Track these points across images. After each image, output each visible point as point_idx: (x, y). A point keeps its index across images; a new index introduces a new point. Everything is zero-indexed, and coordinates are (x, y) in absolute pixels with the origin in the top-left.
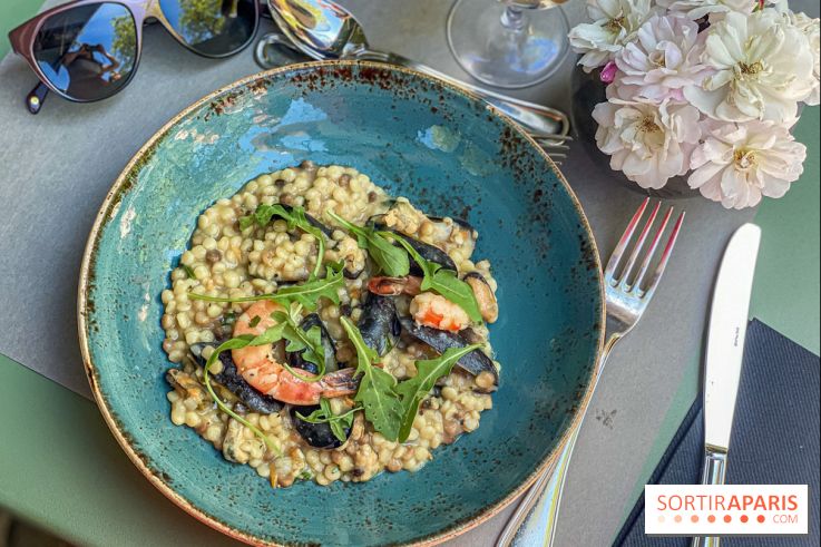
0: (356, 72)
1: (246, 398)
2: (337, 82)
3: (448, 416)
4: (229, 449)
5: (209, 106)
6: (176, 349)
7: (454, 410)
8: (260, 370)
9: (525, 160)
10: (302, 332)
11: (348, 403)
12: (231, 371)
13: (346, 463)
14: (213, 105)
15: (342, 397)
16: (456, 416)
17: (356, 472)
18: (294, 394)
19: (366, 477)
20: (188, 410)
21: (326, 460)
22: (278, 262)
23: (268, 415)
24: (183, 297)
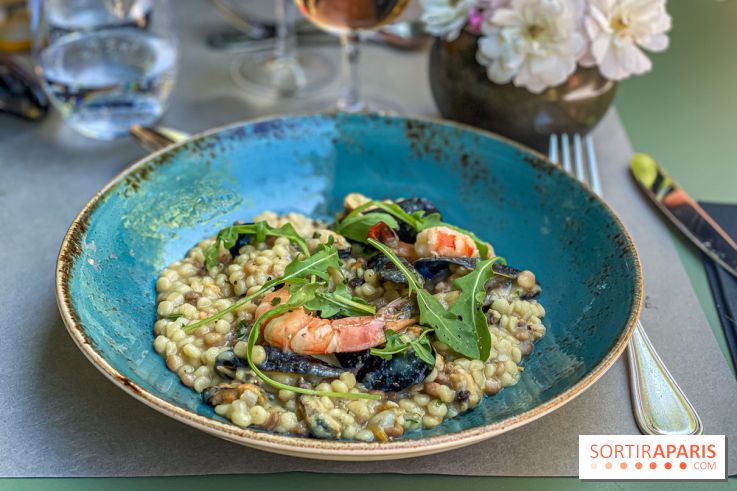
0: (249, 131)
1: (307, 371)
2: (236, 144)
3: (513, 327)
4: (318, 420)
5: (125, 182)
6: (199, 377)
7: (514, 320)
8: (309, 328)
9: (437, 139)
10: (329, 295)
11: (414, 332)
12: (275, 354)
13: (446, 393)
14: (129, 181)
15: (407, 328)
16: (519, 325)
17: (461, 398)
18: (357, 338)
19: (474, 398)
20: (249, 406)
21: (423, 400)
22: (265, 267)
23: (338, 378)
24: (181, 334)
